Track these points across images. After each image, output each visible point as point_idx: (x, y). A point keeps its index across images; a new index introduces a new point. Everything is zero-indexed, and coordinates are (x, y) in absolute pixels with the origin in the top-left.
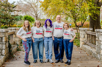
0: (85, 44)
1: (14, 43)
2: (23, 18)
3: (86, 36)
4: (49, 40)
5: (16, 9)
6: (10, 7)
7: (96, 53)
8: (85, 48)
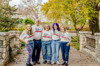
0: (85, 47)
1: (15, 46)
2: (24, 21)
3: (86, 39)
4: (56, 43)
5: (16, 12)
6: (11, 10)
7: (95, 57)
8: (85, 52)
